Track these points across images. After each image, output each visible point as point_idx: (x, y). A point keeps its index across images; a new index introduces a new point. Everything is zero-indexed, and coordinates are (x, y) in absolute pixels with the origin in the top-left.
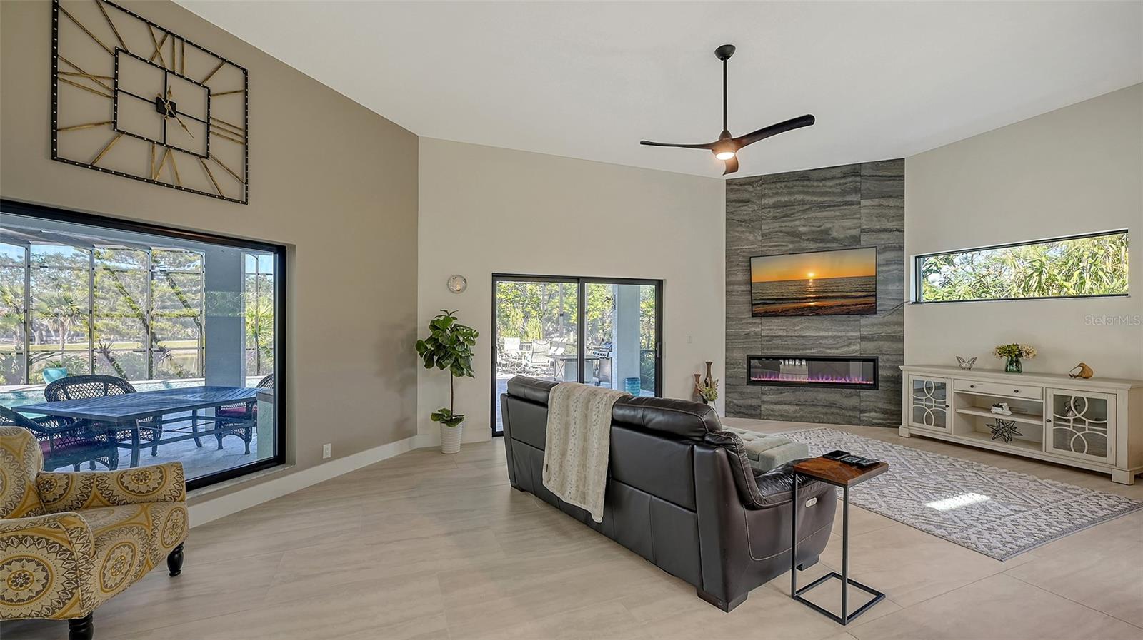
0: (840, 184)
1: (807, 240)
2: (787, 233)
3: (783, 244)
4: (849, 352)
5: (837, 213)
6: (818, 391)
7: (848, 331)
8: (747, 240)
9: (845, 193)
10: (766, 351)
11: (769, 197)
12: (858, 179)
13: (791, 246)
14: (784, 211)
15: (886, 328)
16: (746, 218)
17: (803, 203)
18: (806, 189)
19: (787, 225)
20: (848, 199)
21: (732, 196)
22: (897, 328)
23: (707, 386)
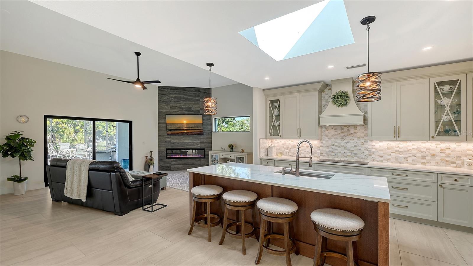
0: (194, 93)
1: (185, 110)
2: (179, 107)
3: (178, 111)
4: (197, 147)
5: (194, 102)
6: (189, 160)
7: (197, 140)
8: (166, 108)
9: (195, 96)
10: (172, 147)
11: (173, 94)
12: (199, 92)
13: (180, 112)
14: (178, 100)
15: (207, 140)
16: (165, 100)
17: (184, 98)
18: (184, 93)
19: (178, 105)
20: (196, 98)
21: (160, 92)
22: (210, 139)
23: (150, 160)
